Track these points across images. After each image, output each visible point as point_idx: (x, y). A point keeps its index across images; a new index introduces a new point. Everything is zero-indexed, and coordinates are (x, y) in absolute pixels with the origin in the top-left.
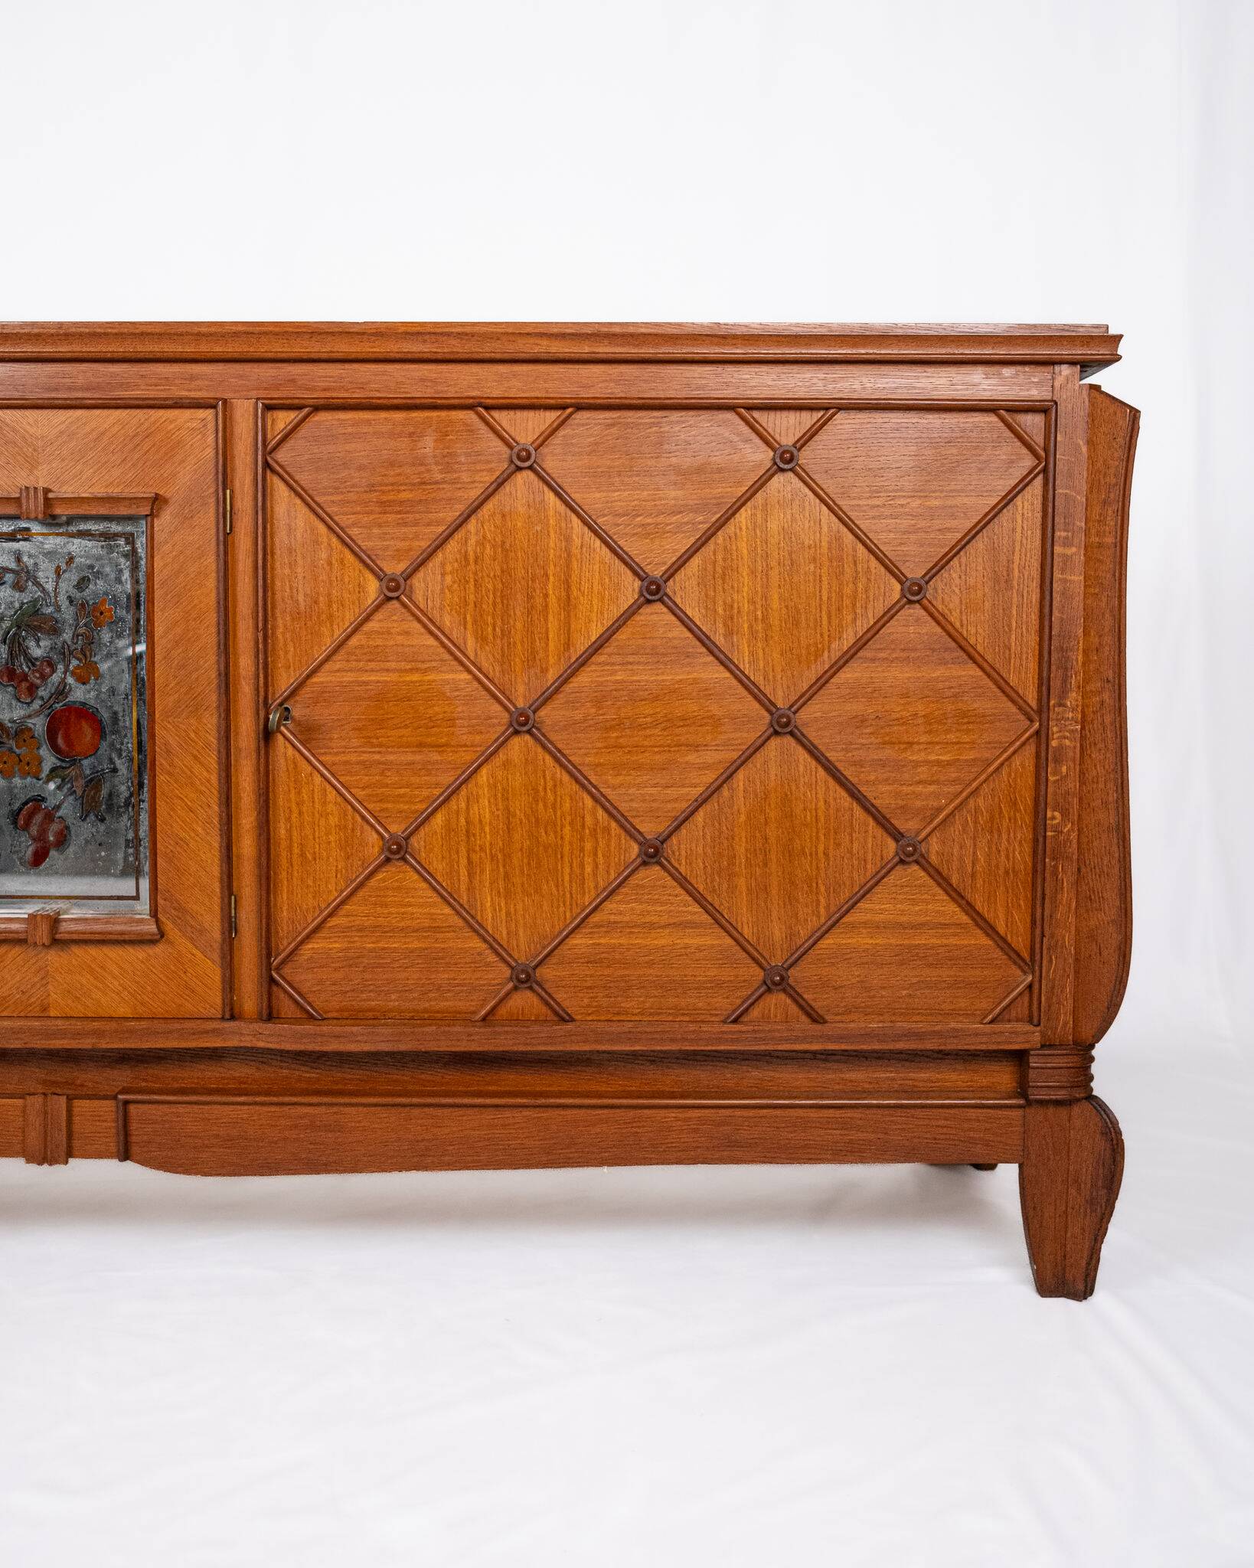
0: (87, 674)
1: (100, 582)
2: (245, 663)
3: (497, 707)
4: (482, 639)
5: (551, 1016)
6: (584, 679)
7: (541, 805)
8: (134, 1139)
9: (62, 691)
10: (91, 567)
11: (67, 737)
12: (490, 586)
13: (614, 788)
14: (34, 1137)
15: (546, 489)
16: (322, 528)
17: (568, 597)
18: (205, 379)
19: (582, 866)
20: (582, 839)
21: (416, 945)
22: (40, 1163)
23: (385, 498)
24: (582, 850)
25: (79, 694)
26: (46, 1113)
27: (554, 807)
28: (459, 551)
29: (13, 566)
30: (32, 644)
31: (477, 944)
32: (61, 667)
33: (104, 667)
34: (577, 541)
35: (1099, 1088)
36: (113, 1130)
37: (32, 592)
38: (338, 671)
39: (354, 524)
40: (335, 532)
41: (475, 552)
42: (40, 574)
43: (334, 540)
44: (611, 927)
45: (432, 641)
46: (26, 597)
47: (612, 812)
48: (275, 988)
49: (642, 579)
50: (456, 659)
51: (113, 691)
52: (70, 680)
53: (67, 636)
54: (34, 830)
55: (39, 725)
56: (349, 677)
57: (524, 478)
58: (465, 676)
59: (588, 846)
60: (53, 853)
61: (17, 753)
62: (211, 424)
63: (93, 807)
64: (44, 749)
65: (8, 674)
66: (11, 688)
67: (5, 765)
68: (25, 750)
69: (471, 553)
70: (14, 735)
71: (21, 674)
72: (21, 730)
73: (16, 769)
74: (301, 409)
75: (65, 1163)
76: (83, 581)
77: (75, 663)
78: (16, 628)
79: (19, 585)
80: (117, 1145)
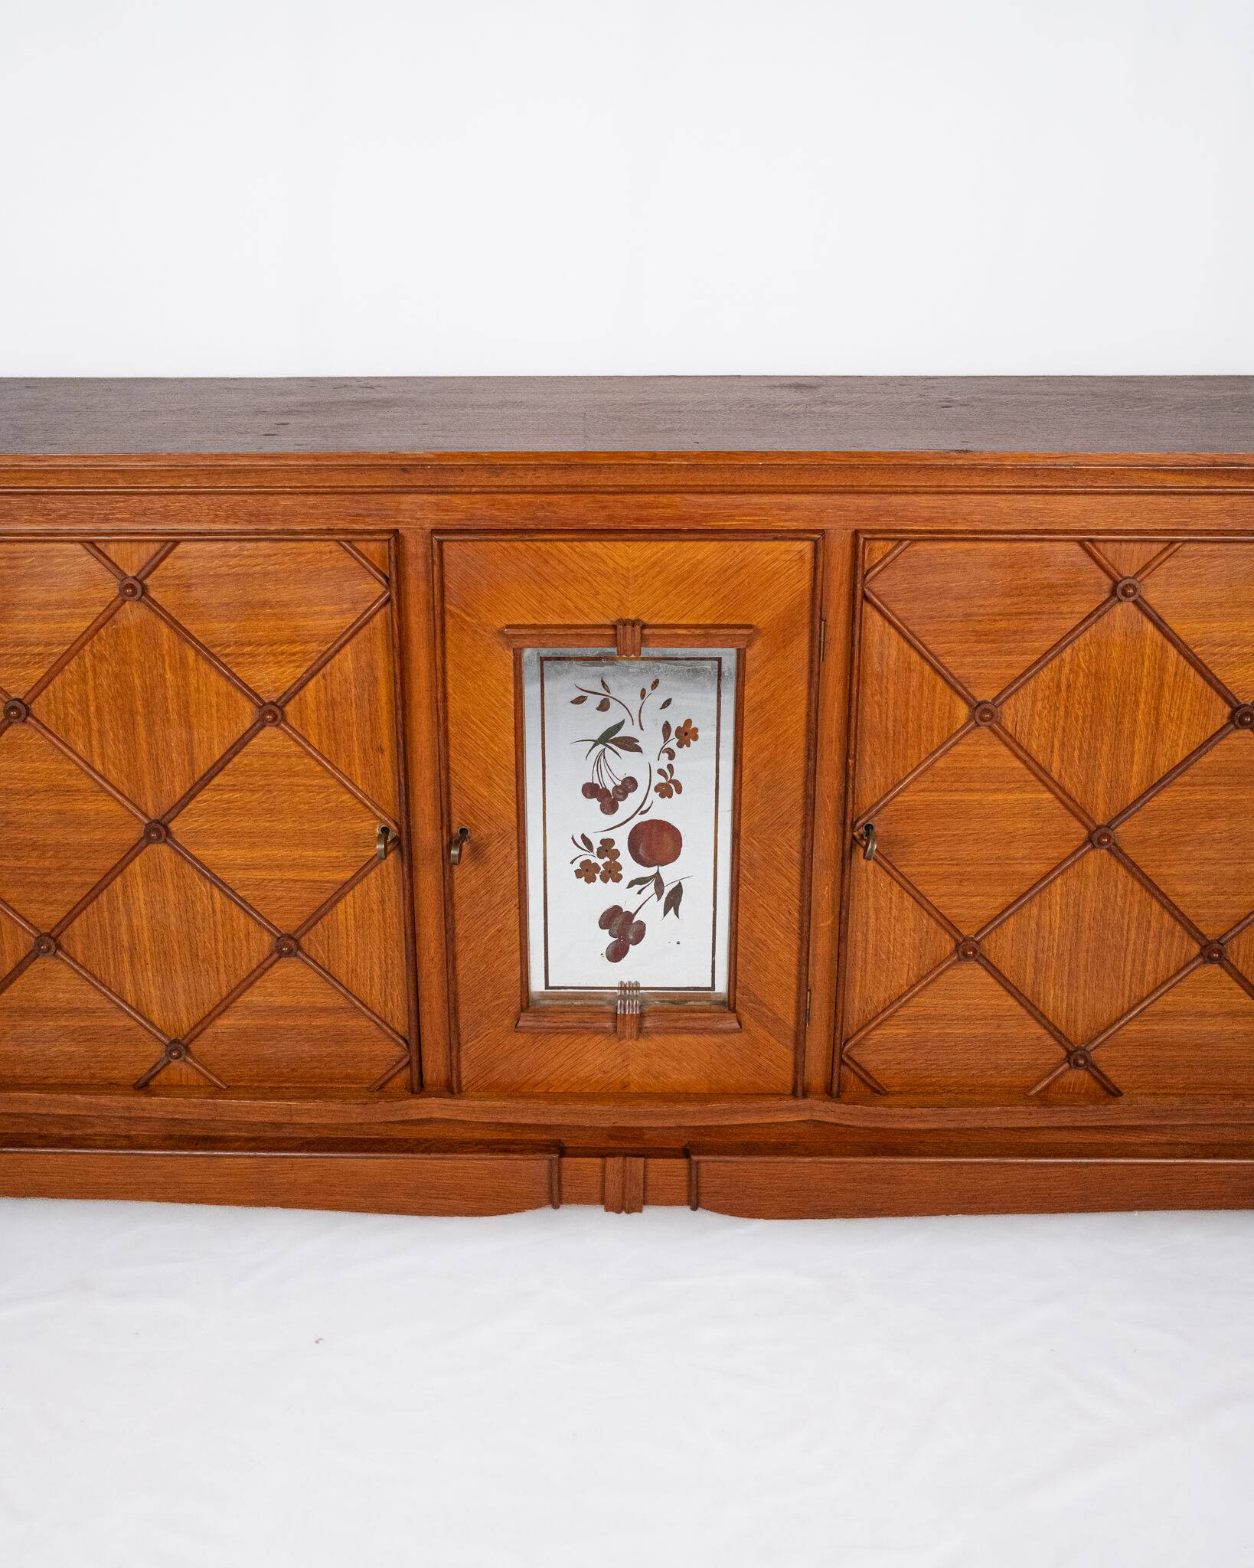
0: (670, 789)
2: (829, 783)
3: (1077, 824)
4: (1067, 761)
5: (1100, 1092)
6: (1163, 799)
7: (1110, 911)
8: (702, 1190)
9: (644, 805)
10: (677, 689)
11: (647, 848)
12: (1080, 714)
13: (1184, 895)
14: (612, 1190)
15: (1145, 620)
16: (915, 657)
17: (1157, 723)
18: (804, 509)
19: (1144, 965)
20: (1146, 942)
21: (980, 1031)
22: (619, 1212)
23: (979, 628)
24: (1145, 950)
25: (662, 810)
26: (624, 1171)
27: (1122, 912)
28: (1052, 680)
29: (597, 688)
30: (615, 761)
31: (1036, 1030)
32: (644, 783)
33: (686, 781)
34: (1172, 669)
36: (684, 1183)
37: (616, 713)
38: (923, 791)
39: (948, 653)
40: (927, 660)
41: (1068, 680)
42: (625, 696)
43: (927, 668)
44: (1164, 1015)
45: (1017, 764)
46: (610, 717)
47: (1179, 917)
48: (843, 1067)
49: (1230, 704)
50: (1041, 780)
52: (653, 794)
53: (651, 754)
54: (615, 928)
55: (621, 837)
56: (934, 797)
57: (1124, 610)
58: (1048, 795)
59: (1151, 946)
60: (631, 948)
61: (600, 862)
62: (809, 555)
63: (672, 910)
64: (625, 859)
65: (591, 790)
66: (595, 803)
67: (587, 872)
68: (607, 859)
69: (1064, 681)
70: (596, 845)
71: (605, 789)
72: (603, 841)
73: (598, 876)
74: (901, 540)
75: (640, 1211)
76: (668, 703)
77: (659, 779)
78: (601, 747)
79: (604, 706)
80: (689, 1195)
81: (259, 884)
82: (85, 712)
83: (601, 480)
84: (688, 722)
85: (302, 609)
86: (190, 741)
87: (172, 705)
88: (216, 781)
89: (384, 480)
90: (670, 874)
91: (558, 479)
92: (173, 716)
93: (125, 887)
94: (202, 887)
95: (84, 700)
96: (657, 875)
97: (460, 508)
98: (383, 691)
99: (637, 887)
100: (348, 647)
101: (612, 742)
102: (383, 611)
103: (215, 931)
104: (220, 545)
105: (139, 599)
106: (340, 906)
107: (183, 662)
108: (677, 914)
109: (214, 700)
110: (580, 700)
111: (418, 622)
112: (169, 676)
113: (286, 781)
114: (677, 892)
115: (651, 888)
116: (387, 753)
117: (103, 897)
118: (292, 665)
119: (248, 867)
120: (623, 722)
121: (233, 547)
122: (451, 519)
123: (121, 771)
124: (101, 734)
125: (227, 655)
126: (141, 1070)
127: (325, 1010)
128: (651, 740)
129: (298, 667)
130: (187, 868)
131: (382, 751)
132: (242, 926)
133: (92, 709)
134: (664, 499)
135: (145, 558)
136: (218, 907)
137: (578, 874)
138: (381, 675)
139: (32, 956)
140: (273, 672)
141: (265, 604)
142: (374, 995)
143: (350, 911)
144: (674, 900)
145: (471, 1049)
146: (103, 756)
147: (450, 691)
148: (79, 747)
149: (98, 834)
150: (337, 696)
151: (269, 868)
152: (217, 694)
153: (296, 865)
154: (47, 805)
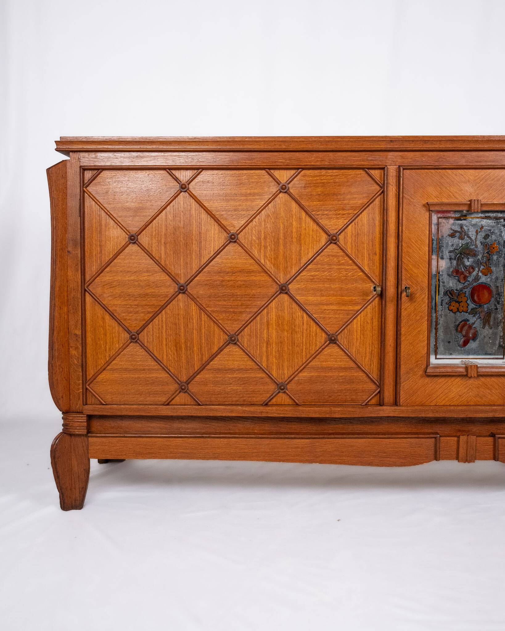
0: (487, 272)
1: (493, 236)
8: (499, 453)
9: (477, 278)
10: (490, 230)
11: (478, 296)
14: (462, 451)
22: (465, 462)
25: (483, 279)
26: (467, 442)
29: (459, 230)
30: (466, 260)
32: (477, 269)
33: (493, 269)
36: (492, 449)
37: (467, 240)
42: (470, 233)
46: (464, 242)
51: (497, 278)
52: (480, 274)
53: (480, 257)
54: (464, 332)
55: (468, 291)
60: (471, 341)
63: (487, 323)
64: (469, 302)
65: (456, 272)
66: (457, 277)
70: (456, 295)
71: (462, 271)
75: (474, 462)
76: (487, 235)
77: (483, 267)
78: (460, 254)
79: (462, 237)
80: (494, 455)
81: (323, 312)
82: (259, 238)
85: (349, 196)
86: (300, 250)
87: (294, 235)
88: (309, 267)
89: (383, 146)
92: (294, 240)
93: (268, 313)
94: (299, 313)
95: (259, 232)
97: (412, 157)
98: (377, 230)
100: (365, 211)
101: (465, 252)
102: (379, 197)
103: (303, 333)
104: (319, 171)
105: (285, 192)
106: (355, 321)
107: (300, 219)
108: (489, 325)
109: (311, 233)
110: (452, 235)
111: (392, 202)
112: (294, 223)
113: (337, 267)
114: (490, 315)
116: (378, 255)
117: (258, 318)
118: (342, 219)
119: (318, 304)
120: (469, 244)
121: (323, 172)
122: (407, 162)
123: (272, 263)
124: (265, 247)
125: (318, 215)
126: (265, 397)
127: (345, 369)
128: (480, 251)
129: (345, 220)
130: (294, 305)
131: (375, 253)
132: (314, 330)
133: (262, 237)
135: (289, 176)
136: (305, 321)
138: (377, 223)
139: (227, 344)
140: (335, 222)
141: (334, 194)
142: (364, 362)
143: (359, 323)
144: (488, 321)
145: (405, 386)
146: (265, 256)
147: (404, 229)
148: (255, 253)
149: (259, 290)
150: (359, 232)
151: (327, 304)
152: (313, 230)
153: (338, 304)
154: (242, 278)
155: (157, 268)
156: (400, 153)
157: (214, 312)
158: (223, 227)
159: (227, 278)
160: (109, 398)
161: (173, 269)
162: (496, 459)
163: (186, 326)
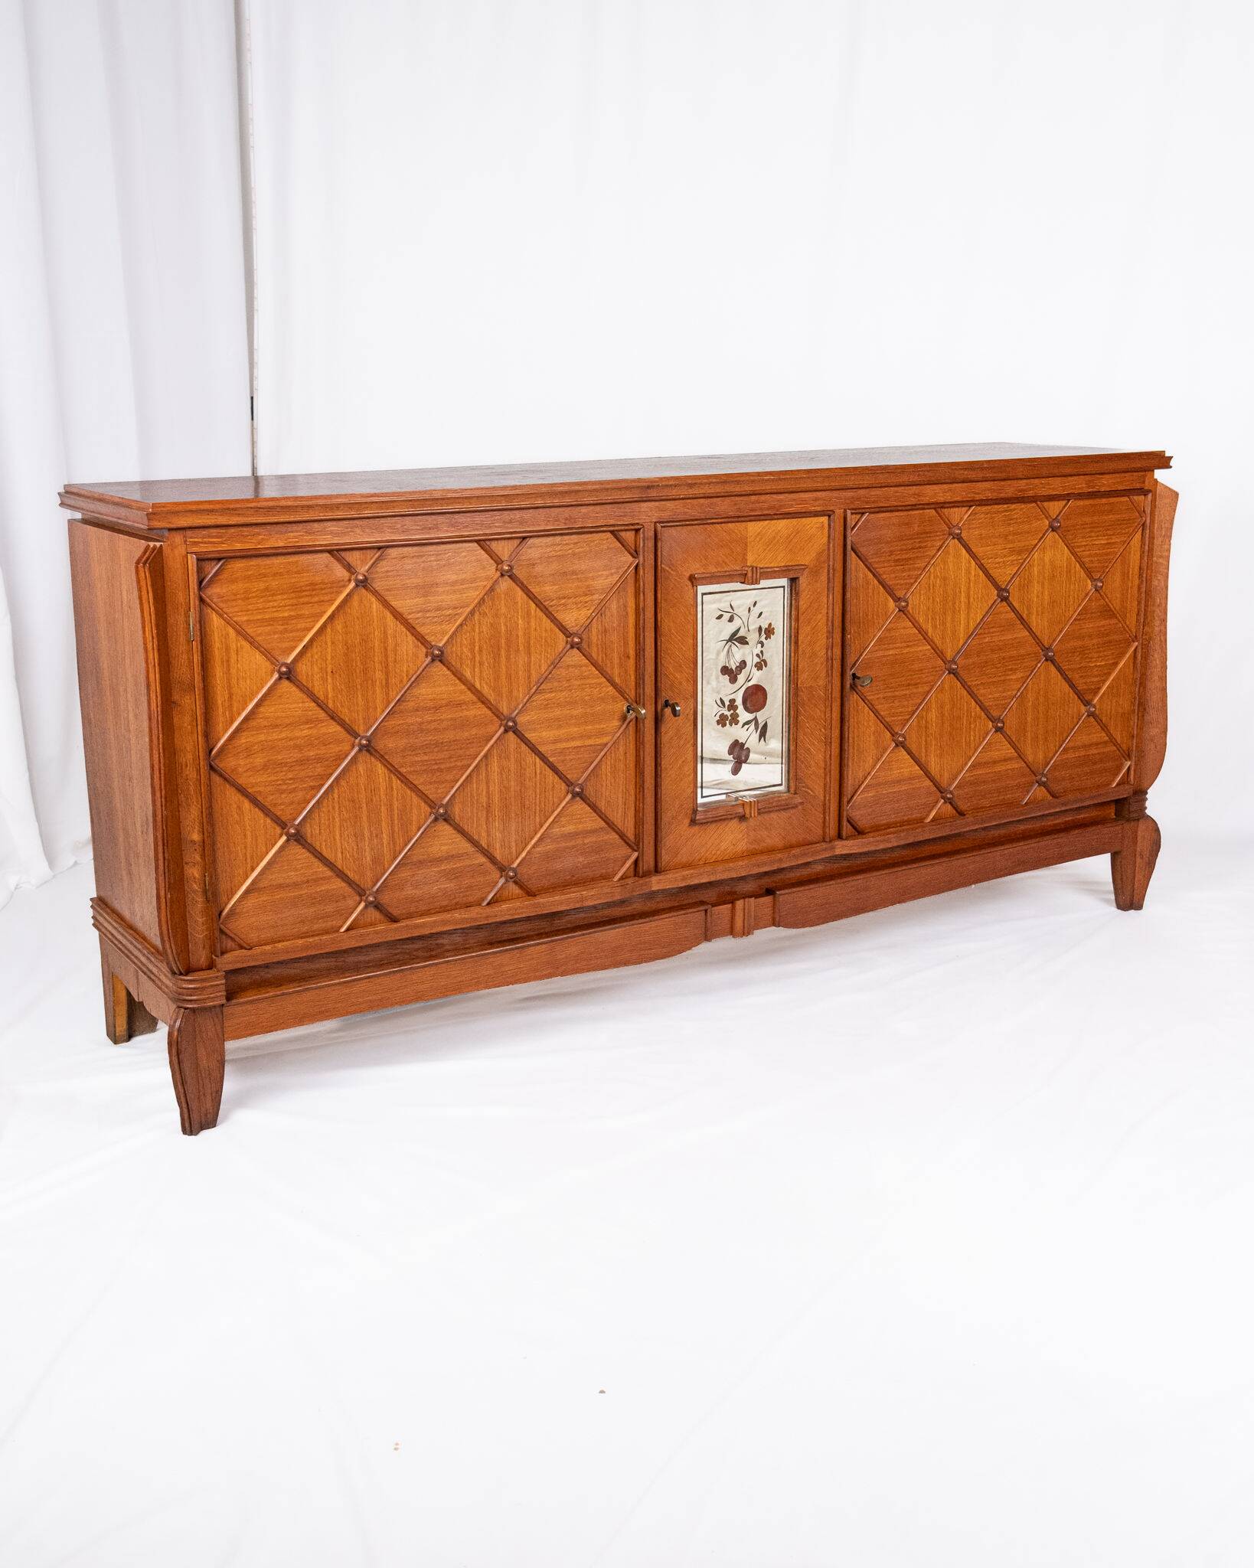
0: (762, 665)
2: (836, 652)
3: (940, 661)
4: (935, 627)
5: (957, 815)
7: (955, 707)
8: (780, 914)
9: (749, 676)
11: (751, 701)
12: (938, 601)
13: (984, 695)
15: (962, 548)
16: (870, 575)
17: (969, 603)
18: (823, 499)
19: (970, 737)
21: (904, 787)
22: (740, 937)
23: (895, 558)
25: (757, 677)
26: (744, 909)
27: (960, 708)
28: (927, 583)
29: (727, 609)
30: (735, 652)
31: (928, 783)
32: (749, 663)
33: (769, 660)
34: (973, 571)
35: (1148, 812)
36: (772, 912)
37: (736, 623)
39: (884, 573)
40: (876, 578)
41: (933, 583)
42: (740, 613)
43: (876, 581)
44: (979, 765)
45: (915, 631)
46: (733, 626)
47: (983, 707)
49: (998, 589)
50: (924, 639)
51: (773, 674)
52: (753, 670)
54: (734, 755)
55: (739, 696)
56: (881, 653)
57: (953, 543)
58: (928, 646)
60: (742, 766)
61: (728, 713)
62: (826, 525)
63: (763, 739)
64: (741, 710)
65: (725, 670)
66: (727, 677)
67: (722, 721)
68: (732, 712)
69: (931, 583)
70: (727, 703)
71: (731, 669)
72: (730, 701)
73: (727, 722)
74: (863, 514)
75: (752, 934)
76: (761, 614)
77: (756, 660)
78: (730, 643)
79: (731, 620)
80: (774, 919)
81: (562, 752)
82: (472, 651)
83: (737, 489)
84: (770, 625)
85: (592, 574)
86: (529, 663)
87: (521, 640)
88: (543, 687)
89: (635, 495)
90: (761, 716)
91: (719, 489)
92: (521, 648)
93: (487, 765)
94: (530, 758)
95: (472, 644)
96: (756, 719)
97: (671, 509)
99: (746, 727)
101: (735, 640)
103: (535, 787)
104: (551, 538)
106: (604, 759)
107: (528, 613)
108: (765, 740)
109: (543, 634)
110: (720, 617)
111: (648, 577)
112: (520, 622)
113: (580, 682)
114: (765, 726)
115: (752, 726)
116: (631, 659)
117: (474, 774)
118: (586, 609)
119: (555, 742)
120: (739, 629)
121: (558, 539)
122: (665, 516)
123: (491, 686)
124: (481, 663)
125: (551, 606)
127: (593, 832)
128: (753, 637)
129: (589, 610)
130: (523, 746)
131: (628, 657)
132: (550, 780)
133: (477, 648)
134: (763, 498)
135: (511, 550)
136: (537, 769)
137: (718, 722)
138: (629, 610)
140: (575, 614)
141: (574, 573)
142: (617, 817)
143: (608, 762)
144: (763, 734)
145: (667, 842)
146: (481, 678)
147: (663, 616)
148: (468, 674)
149: (474, 731)
150: (607, 627)
151: (567, 740)
152: (546, 631)
153: (582, 737)
154: (446, 715)
155: (322, 715)
156: (657, 504)
157: (410, 772)
158: (421, 639)
159: (428, 718)
160: (253, 937)
161: (345, 714)
162: (777, 923)
163: (369, 801)
